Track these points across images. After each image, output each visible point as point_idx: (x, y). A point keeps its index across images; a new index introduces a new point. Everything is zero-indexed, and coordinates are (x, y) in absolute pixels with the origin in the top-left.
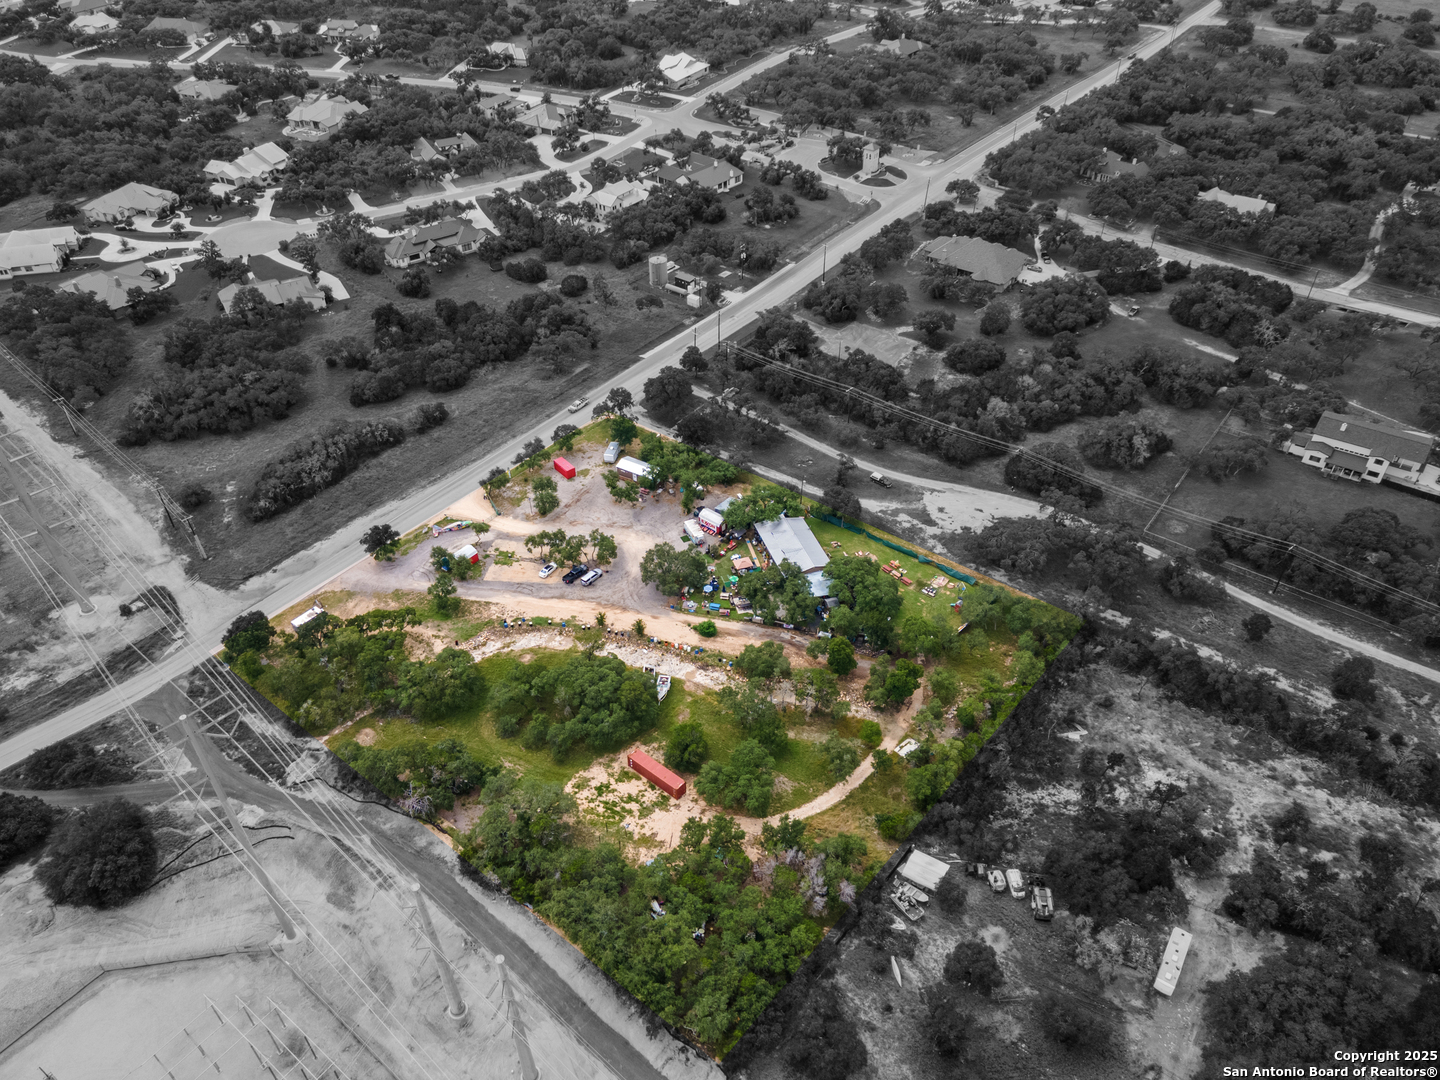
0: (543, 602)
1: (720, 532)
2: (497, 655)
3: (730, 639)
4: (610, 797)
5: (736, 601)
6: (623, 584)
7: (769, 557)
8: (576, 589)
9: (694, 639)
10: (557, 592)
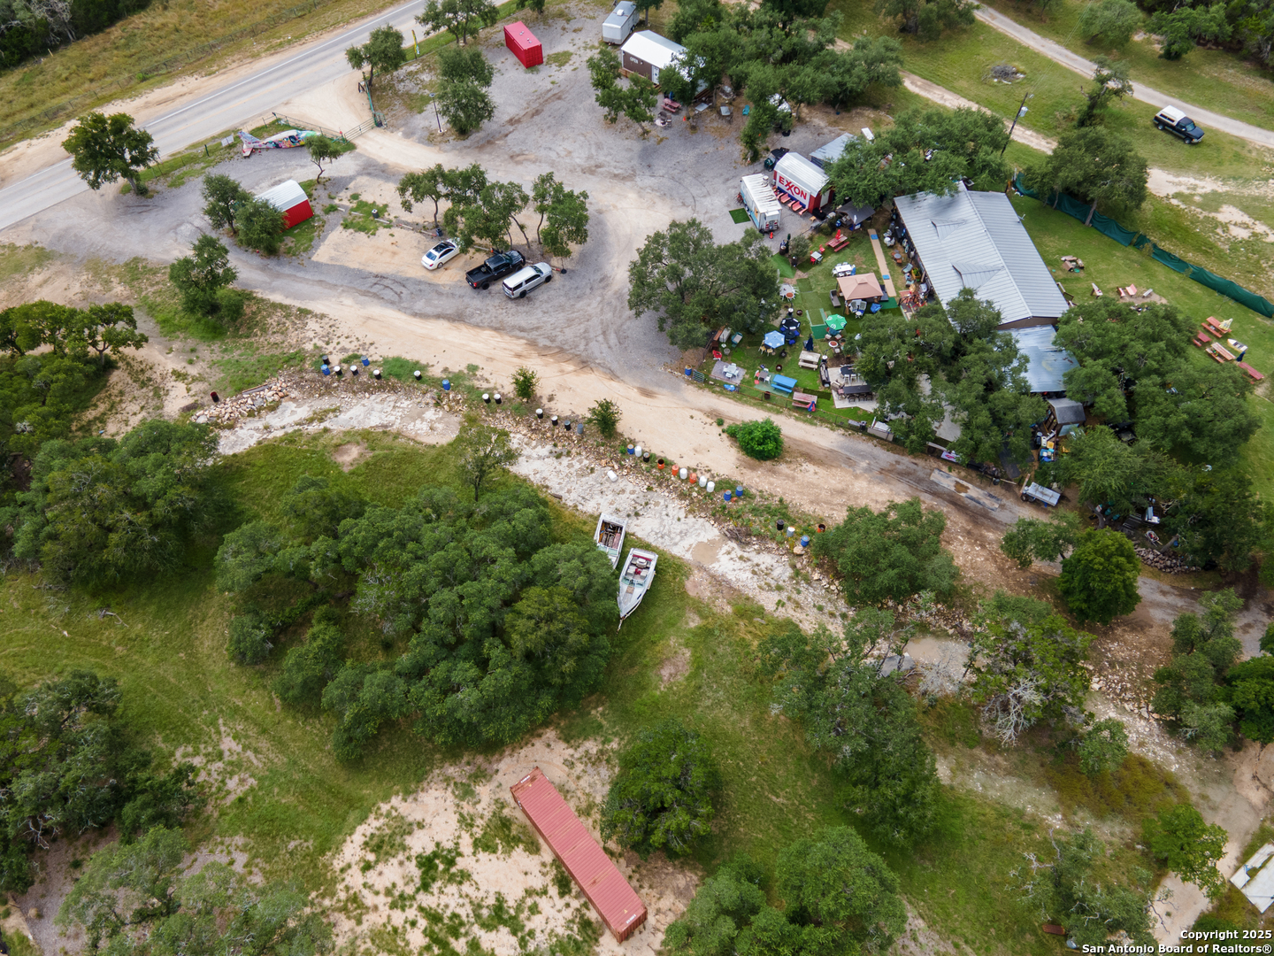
0: (418, 326)
1: (816, 209)
2: (290, 439)
3: (809, 472)
4: (447, 899)
5: (834, 374)
6: (591, 305)
7: (920, 276)
8: (490, 304)
9: (724, 460)
10: (449, 306)
